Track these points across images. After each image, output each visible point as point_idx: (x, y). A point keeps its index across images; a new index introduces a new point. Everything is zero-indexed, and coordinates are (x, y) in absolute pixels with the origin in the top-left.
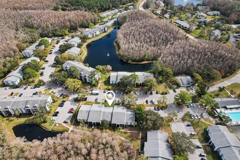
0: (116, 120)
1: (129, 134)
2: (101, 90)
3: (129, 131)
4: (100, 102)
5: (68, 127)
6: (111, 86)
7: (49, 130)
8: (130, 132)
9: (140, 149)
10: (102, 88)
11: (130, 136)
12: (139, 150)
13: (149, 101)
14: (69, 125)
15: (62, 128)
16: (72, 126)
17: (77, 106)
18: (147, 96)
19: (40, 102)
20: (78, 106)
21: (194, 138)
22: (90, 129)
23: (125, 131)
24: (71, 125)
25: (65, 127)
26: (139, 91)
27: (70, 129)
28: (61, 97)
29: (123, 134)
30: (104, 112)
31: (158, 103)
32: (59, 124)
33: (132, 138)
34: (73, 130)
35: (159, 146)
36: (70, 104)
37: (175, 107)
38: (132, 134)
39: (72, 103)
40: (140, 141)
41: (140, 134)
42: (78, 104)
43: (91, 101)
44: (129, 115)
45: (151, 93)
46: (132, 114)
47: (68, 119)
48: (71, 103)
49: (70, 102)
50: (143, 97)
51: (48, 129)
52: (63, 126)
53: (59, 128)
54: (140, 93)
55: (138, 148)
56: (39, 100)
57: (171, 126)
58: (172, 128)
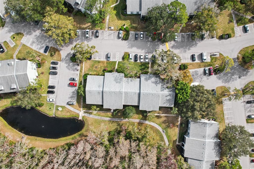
0: (147, 105)
1: (163, 119)
2: (113, 32)
3: (163, 115)
4: (114, 60)
5: (77, 111)
6: (129, 21)
7: (52, 116)
8: (166, 116)
9: (178, 140)
10: (113, 28)
11: (164, 122)
12: (176, 141)
13: (196, 56)
14: (77, 108)
15: (68, 114)
16: (82, 109)
17: (79, 71)
18: (194, 43)
19: (17, 78)
20: (81, 71)
21: (251, 122)
22: (108, 113)
23: (158, 115)
24: (80, 107)
25: (71, 111)
26: (181, 31)
27: (80, 114)
28: (47, 54)
29: (156, 119)
30: (126, 93)
31: (212, 59)
32: (63, 107)
33: (167, 124)
34: (84, 116)
35: (205, 148)
36: (67, 67)
37: (237, 66)
38: (167, 119)
39: (69, 65)
40: (178, 128)
41: (178, 119)
42: (79, 68)
43: (100, 60)
44: (166, 96)
45: (202, 37)
46: (170, 95)
47: (72, 97)
48: (66, 65)
49: (65, 63)
50: (187, 46)
51: (50, 115)
52: (69, 109)
53: (65, 113)
54: (183, 37)
55: (175, 139)
56: (14, 75)
57: (223, 103)
58: (224, 108)
